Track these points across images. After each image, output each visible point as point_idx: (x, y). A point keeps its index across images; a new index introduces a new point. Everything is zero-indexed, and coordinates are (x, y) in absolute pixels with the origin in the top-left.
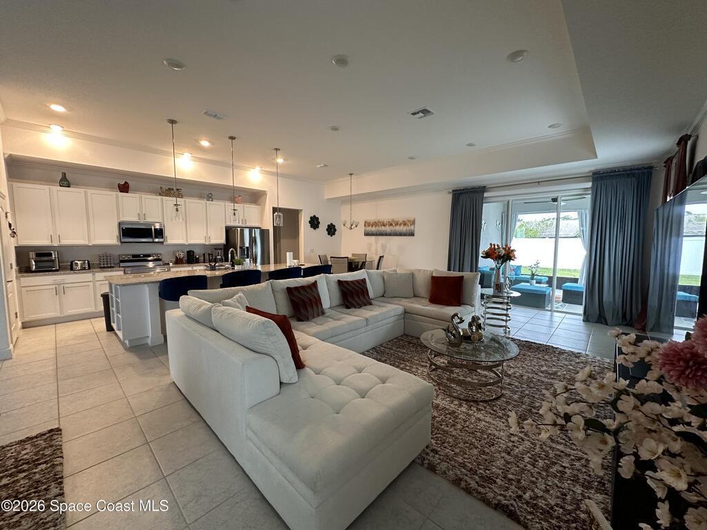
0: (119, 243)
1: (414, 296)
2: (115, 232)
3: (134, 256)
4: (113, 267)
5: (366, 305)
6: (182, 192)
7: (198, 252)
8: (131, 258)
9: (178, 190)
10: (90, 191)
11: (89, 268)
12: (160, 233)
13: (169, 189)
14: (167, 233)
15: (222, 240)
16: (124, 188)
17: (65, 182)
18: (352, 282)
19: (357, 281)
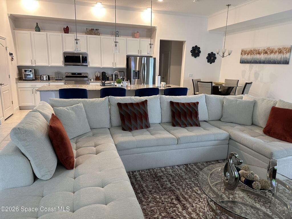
0: (63, 65)
1: (253, 124)
2: (62, 59)
3: (72, 74)
4: (61, 80)
5: (192, 126)
6: (100, 31)
7: (109, 73)
8: (71, 75)
9: (96, 30)
10: (49, 33)
11: (49, 79)
12: (85, 59)
13: (92, 29)
14: (89, 59)
15: (124, 65)
16: (66, 30)
17: (38, 29)
18: (183, 104)
19: (189, 104)
